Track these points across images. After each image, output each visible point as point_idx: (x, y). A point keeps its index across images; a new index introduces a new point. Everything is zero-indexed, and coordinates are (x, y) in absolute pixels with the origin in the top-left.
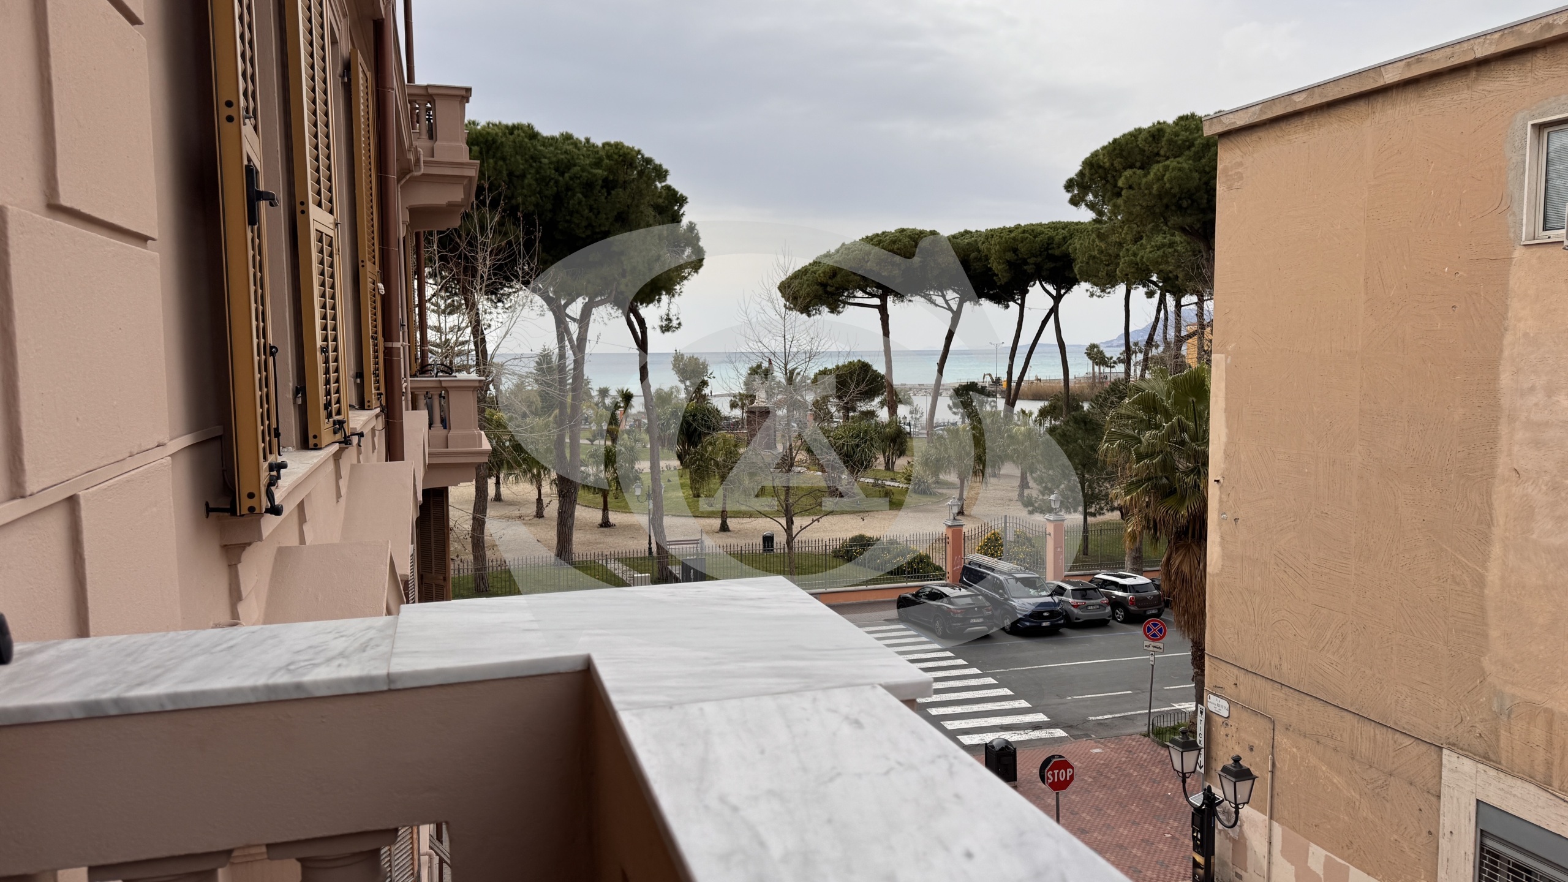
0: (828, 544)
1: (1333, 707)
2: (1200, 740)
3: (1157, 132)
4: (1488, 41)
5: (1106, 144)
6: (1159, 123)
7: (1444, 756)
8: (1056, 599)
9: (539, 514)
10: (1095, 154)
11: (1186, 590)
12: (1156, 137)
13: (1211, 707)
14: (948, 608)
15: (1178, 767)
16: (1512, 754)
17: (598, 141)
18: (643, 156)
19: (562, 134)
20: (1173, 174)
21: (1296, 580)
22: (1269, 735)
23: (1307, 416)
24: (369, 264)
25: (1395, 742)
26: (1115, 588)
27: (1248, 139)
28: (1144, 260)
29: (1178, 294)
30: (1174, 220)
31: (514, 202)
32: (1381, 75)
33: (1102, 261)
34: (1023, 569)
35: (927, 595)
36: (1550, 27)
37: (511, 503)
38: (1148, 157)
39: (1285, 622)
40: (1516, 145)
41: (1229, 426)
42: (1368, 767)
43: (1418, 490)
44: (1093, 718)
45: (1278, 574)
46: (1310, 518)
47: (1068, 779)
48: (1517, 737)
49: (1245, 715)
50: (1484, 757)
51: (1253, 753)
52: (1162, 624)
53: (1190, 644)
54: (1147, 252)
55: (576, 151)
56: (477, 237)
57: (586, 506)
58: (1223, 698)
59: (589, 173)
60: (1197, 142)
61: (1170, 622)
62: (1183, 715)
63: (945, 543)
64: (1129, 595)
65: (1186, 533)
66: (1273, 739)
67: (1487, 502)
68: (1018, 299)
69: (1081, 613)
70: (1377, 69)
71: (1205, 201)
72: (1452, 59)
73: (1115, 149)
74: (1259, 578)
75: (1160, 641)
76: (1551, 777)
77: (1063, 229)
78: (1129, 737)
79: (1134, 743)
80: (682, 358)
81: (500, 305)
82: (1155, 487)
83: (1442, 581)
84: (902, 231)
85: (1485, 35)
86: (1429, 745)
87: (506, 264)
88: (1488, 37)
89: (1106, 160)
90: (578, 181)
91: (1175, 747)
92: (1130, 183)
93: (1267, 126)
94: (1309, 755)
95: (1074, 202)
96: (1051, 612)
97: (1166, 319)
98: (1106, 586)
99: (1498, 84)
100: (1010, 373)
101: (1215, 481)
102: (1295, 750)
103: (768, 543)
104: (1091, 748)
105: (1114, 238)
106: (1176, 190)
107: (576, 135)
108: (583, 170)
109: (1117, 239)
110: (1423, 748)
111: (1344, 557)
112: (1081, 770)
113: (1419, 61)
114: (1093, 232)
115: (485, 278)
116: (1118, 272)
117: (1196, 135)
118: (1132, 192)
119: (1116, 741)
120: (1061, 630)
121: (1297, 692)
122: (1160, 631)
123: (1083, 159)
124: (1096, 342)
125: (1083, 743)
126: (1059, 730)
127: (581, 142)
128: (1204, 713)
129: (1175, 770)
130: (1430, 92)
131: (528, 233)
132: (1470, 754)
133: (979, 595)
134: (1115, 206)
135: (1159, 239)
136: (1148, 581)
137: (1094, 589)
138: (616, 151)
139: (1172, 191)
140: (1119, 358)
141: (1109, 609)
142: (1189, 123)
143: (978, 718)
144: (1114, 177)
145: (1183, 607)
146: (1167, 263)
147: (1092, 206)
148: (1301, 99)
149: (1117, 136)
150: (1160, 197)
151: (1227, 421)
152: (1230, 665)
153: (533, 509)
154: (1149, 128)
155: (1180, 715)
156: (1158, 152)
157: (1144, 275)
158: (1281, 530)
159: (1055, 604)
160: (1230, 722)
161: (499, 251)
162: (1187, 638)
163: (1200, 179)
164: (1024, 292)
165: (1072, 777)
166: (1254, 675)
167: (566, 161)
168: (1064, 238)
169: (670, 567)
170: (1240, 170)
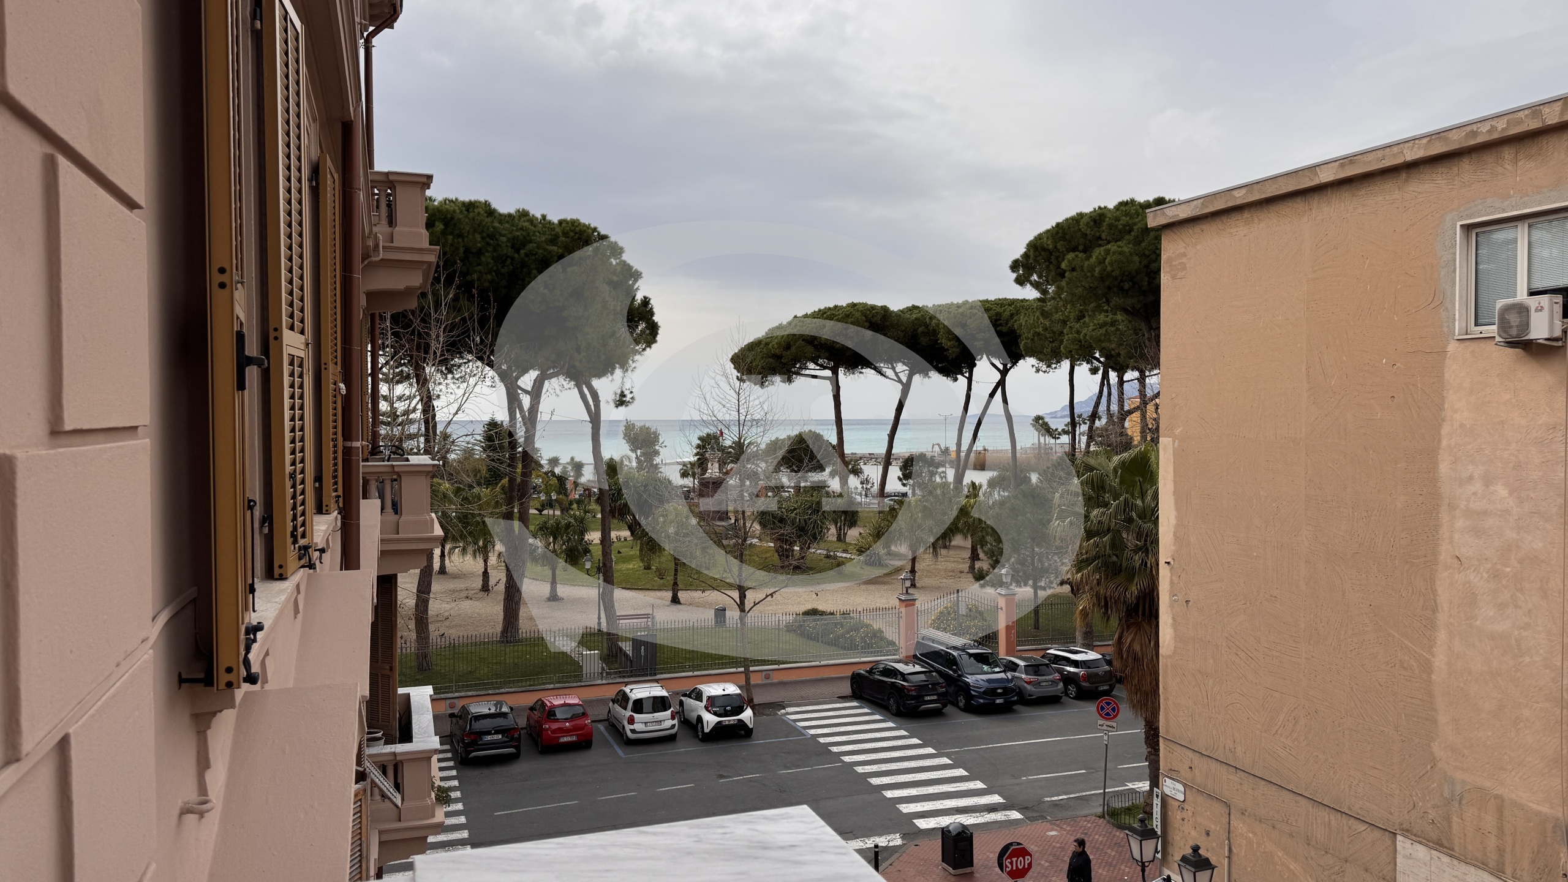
0: (781, 619)
1: (1287, 792)
2: (1156, 824)
3: (1099, 216)
4: (1417, 146)
5: (1049, 227)
6: (1100, 208)
7: (1398, 843)
8: (1009, 675)
9: (485, 588)
10: (1039, 237)
11: (1138, 668)
12: (1098, 222)
13: (1167, 791)
14: (902, 685)
15: (1137, 856)
16: (1465, 840)
17: (554, 218)
18: (599, 234)
19: (519, 211)
20: (1114, 258)
21: (1248, 663)
22: (1225, 820)
23: (1255, 500)
24: (331, 366)
25: (1350, 828)
26: (1066, 663)
27: (1191, 231)
28: (1087, 338)
29: (1121, 371)
30: (1116, 300)
31: (469, 278)
32: (1316, 174)
33: (1046, 338)
34: (976, 644)
35: (881, 671)
36: (1474, 134)
37: (456, 576)
38: (1090, 241)
39: (1238, 705)
40: (1446, 244)
41: (1178, 509)
42: (1324, 853)
43: (1364, 576)
44: (1048, 799)
45: (1230, 657)
46: (1259, 601)
47: (1026, 867)
48: (1468, 824)
49: (1200, 799)
50: (1437, 844)
51: (1210, 838)
52: (1115, 703)
53: (1144, 723)
54: (1089, 328)
55: (533, 228)
56: (430, 313)
57: (533, 579)
58: (1178, 781)
59: (545, 250)
60: (1135, 228)
61: (1123, 698)
62: (1138, 795)
63: (899, 618)
64: (1080, 671)
65: (1136, 612)
66: (1229, 823)
67: (1431, 588)
68: (966, 372)
69: (1033, 689)
70: (1312, 168)
71: (1146, 283)
72: (1383, 162)
73: (1058, 233)
74: (1211, 661)
75: (1114, 720)
76: (1503, 864)
77: (1010, 305)
78: (1084, 818)
79: (1089, 825)
80: (634, 427)
81: (450, 376)
82: (1105, 564)
83: (1390, 666)
84: (854, 305)
85: (1414, 139)
86: (1383, 831)
87: (460, 341)
88: (1417, 141)
89: (1049, 242)
90: (534, 257)
91: (1134, 836)
92: (1073, 266)
93: (1209, 219)
94: (1265, 840)
95: (1020, 281)
96: (1004, 688)
97: (1110, 394)
98: (1058, 661)
99: (1427, 186)
100: (959, 444)
101: (1166, 563)
102: (1251, 835)
103: (721, 618)
104: (1047, 831)
105: (1057, 316)
106: (1117, 273)
107: (532, 212)
108: (538, 247)
109: (1061, 317)
110: (1377, 834)
111: (1294, 641)
112: (1037, 854)
113: (1352, 162)
114: (1037, 309)
115: (438, 355)
116: (1062, 349)
117: (1137, 220)
118: (1075, 274)
119: (1072, 823)
120: (1014, 707)
121: (1251, 777)
122: (1113, 709)
123: (1027, 242)
124: (1040, 414)
125: (1039, 826)
126: (1015, 812)
127: (537, 219)
128: (1160, 797)
129: (1134, 859)
130: (1363, 192)
131: (482, 309)
132: (1424, 841)
133: (933, 672)
134: (1059, 288)
135: (1101, 318)
136: (1100, 656)
137: (1047, 665)
138: (573, 228)
139: (1113, 274)
140: (1063, 430)
141: (1061, 685)
142: (1130, 210)
143: (934, 800)
144: (1057, 258)
145: (1135, 686)
146: (1109, 341)
147: (1036, 286)
148: (1240, 195)
149: (1060, 220)
150: (1102, 279)
151: (1176, 503)
152: (1185, 749)
153: (479, 583)
154: (1091, 212)
155: (1134, 795)
156: (1100, 235)
157: (1088, 352)
158: (1232, 613)
159: (1008, 680)
160: (1186, 806)
161: (453, 327)
162: (1139, 717)
163: (1140, 262)
164: (972, 366)
165: (1030, 865)
166: (1209, 759)
167: (521, 237)
168: (1012, 315)
169: (620, 643)
170: (1184, 260)
